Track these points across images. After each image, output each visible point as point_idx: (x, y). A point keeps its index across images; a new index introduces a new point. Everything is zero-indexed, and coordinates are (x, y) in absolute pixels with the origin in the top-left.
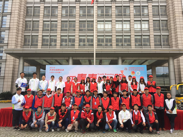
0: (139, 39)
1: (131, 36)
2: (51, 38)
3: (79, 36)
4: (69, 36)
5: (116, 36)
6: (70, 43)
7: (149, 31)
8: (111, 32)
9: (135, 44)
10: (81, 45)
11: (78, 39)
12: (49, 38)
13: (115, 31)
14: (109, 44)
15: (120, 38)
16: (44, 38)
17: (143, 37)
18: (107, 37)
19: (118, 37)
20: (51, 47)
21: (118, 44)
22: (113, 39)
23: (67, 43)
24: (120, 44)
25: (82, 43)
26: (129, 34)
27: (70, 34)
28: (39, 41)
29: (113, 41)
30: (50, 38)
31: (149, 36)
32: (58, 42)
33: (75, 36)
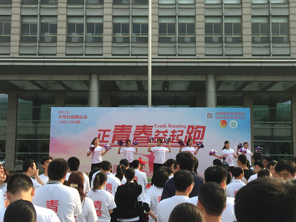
0: (262, 24)
1: (243, 16)
2: (43, 21)
3: (113, 16)
4: (86, 16)
5: (205, 16)
6: (90, 35)
7: (287, 6)
8: (193, 7)
9: (253, 38)
10: (117, 40)
11: (110, 25)
12: (37, 21)
13: (203, 5)
14: (188, 37)
15: (215, 24)
16: (27, 21)
17: (273, 20)
18: (183, 21)
19: (209, 21)
20: (43, 44)
21: (212, 38)
22: (198, 25)
23: (84, 36)
24: (215, 37)
25: (120, 35)
26: (238, 13)
27: (90, 13)
28: (13, 31)
29: (198, 31)
30: (41, 23)
31: (288, 16)
32: (62, 31)
33: (102, 16)
